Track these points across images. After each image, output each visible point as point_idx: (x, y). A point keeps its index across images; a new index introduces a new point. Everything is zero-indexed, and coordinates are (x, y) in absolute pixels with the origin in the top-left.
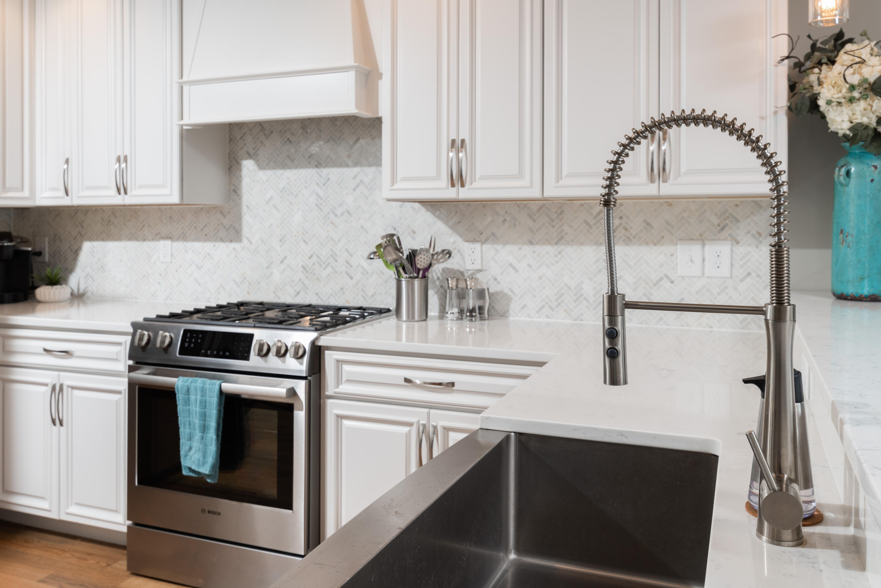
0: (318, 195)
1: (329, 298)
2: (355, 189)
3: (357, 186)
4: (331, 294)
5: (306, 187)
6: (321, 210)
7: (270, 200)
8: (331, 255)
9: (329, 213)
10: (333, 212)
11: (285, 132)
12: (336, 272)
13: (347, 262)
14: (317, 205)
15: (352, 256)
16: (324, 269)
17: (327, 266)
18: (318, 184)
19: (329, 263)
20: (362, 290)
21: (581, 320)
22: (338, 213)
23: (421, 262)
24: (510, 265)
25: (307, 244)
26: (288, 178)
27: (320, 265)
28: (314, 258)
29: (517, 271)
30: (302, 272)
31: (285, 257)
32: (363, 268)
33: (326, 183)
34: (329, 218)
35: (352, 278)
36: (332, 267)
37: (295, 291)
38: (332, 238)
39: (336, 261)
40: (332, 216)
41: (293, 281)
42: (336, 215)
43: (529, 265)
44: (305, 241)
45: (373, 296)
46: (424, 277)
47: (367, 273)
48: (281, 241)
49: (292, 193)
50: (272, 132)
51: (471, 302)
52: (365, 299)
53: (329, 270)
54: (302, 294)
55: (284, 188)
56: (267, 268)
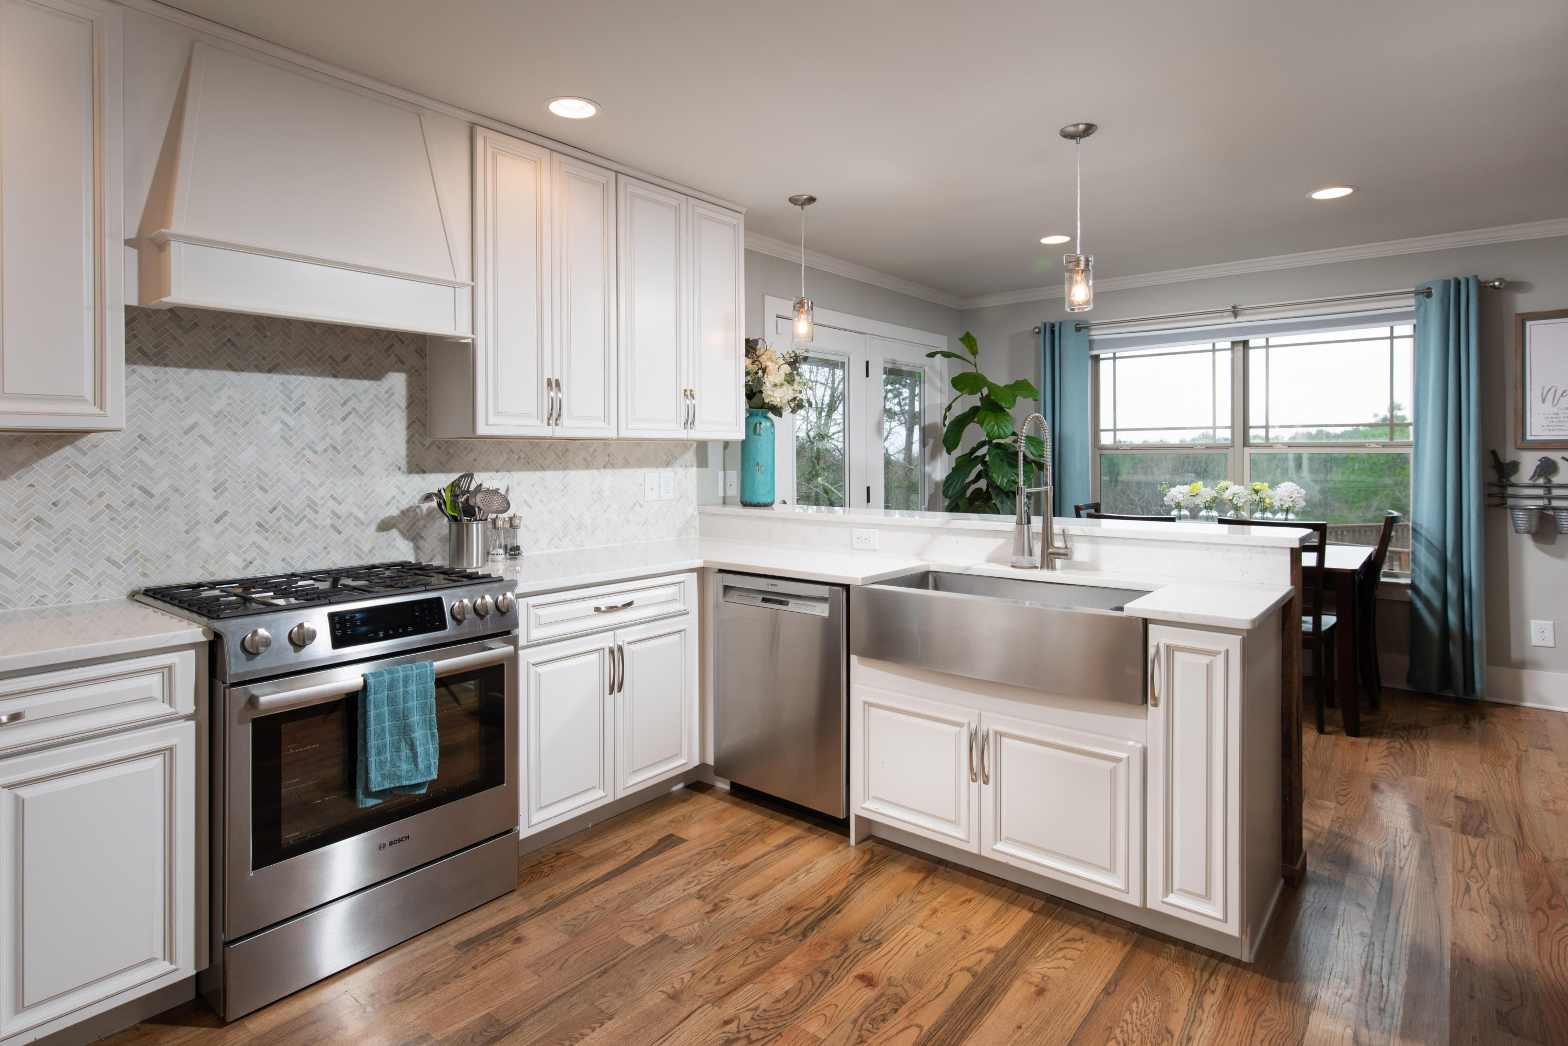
0: (285, 424)
1: (305, 562)
2: (344, 419)
3: (348, 415)
4: (309, 557)
5: (264, 413)
6: (291, 444)
7: (193, 427)
8: (308, 506)
9: (304, 449)
10: (310, 448)
11: (224, 328)
12: (316, 527)
13: (334, 513)
14: (282, 437)
15: (340, 504)
16: (297, 525)
17: (301, 521)
18: (284, 409)
19: (305, 516)
20: (355, 546)
22: (319, 448)
25: (266, 491)
26: (230, 398)
27: (290, 520)
28: (280, 512)
30: (257, 531)
31: (225, 513)
32: (356, 518)
33: (298, 408)
34: (304, 456)
35: (340, 533)
36: (310, 521)
37: (244, 560)
38: (309, 482)
39: (316, 512)
40: (308, 453)
41: (240, 547)
42: (315, 452)
44: (262, 488)
45: (370, 551)
47: (362, 524)
48: (219, 489)
49: (237, 419)
50: (196, 325)
52: (360, 557)
53: (304, 525)
54: (258, 563)
55: (220, 412)
56: (187, 532)
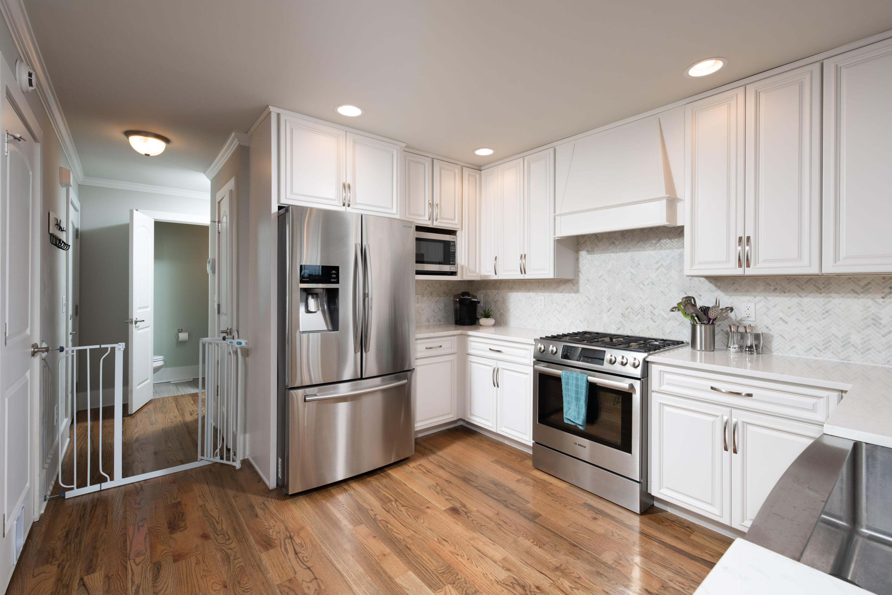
0: (632, 273)
1: (639, 333)
2: (657, 270)
3: (659, 267)
4: (641, 331)
5: (624, 269)
6: (634, 282)
7: (601, 276)
8: (641, 308)
9: (639, 284)
10: (642, 283)
11: (611, 238)
12: (644, 318)
13: (652, 312)
14: (631, 279)
15: (655, 309)
16: (636, 316)
17: (638, 314)
18: (632, 267)
19: (639, 313)
20: (662, 329)
21: (849, 360)
22: (646, 284)
23: (712, 315)
24: (781, 318)
25: (625, 301)
26: (613, 264)
27: (633, 313)
28: (629, 310)
29: (786, 323)
30: (621, 317)
31: (611, 308)
32: (662, 316)
33: (637, 266)
34: (639, 286)
35: (655, 322)
36: (641, 315)
37: (617, 327)
38: (641, 298)
39: (644, 312)
40: (641, 286)
41: (615, 322)
42: (644, 285)
43: (798, 319)
44: (623, 300)
45: (669, 333)
46: (713, 324)
47: (666, 319)
48: (609, 299)
49: (615, 272)
50: (603, 238)
51: (749, 341)
52: (664, 335)
53: (639, 316)
54: (621, 329)
55: (610, 270)
56: (599, 314)
